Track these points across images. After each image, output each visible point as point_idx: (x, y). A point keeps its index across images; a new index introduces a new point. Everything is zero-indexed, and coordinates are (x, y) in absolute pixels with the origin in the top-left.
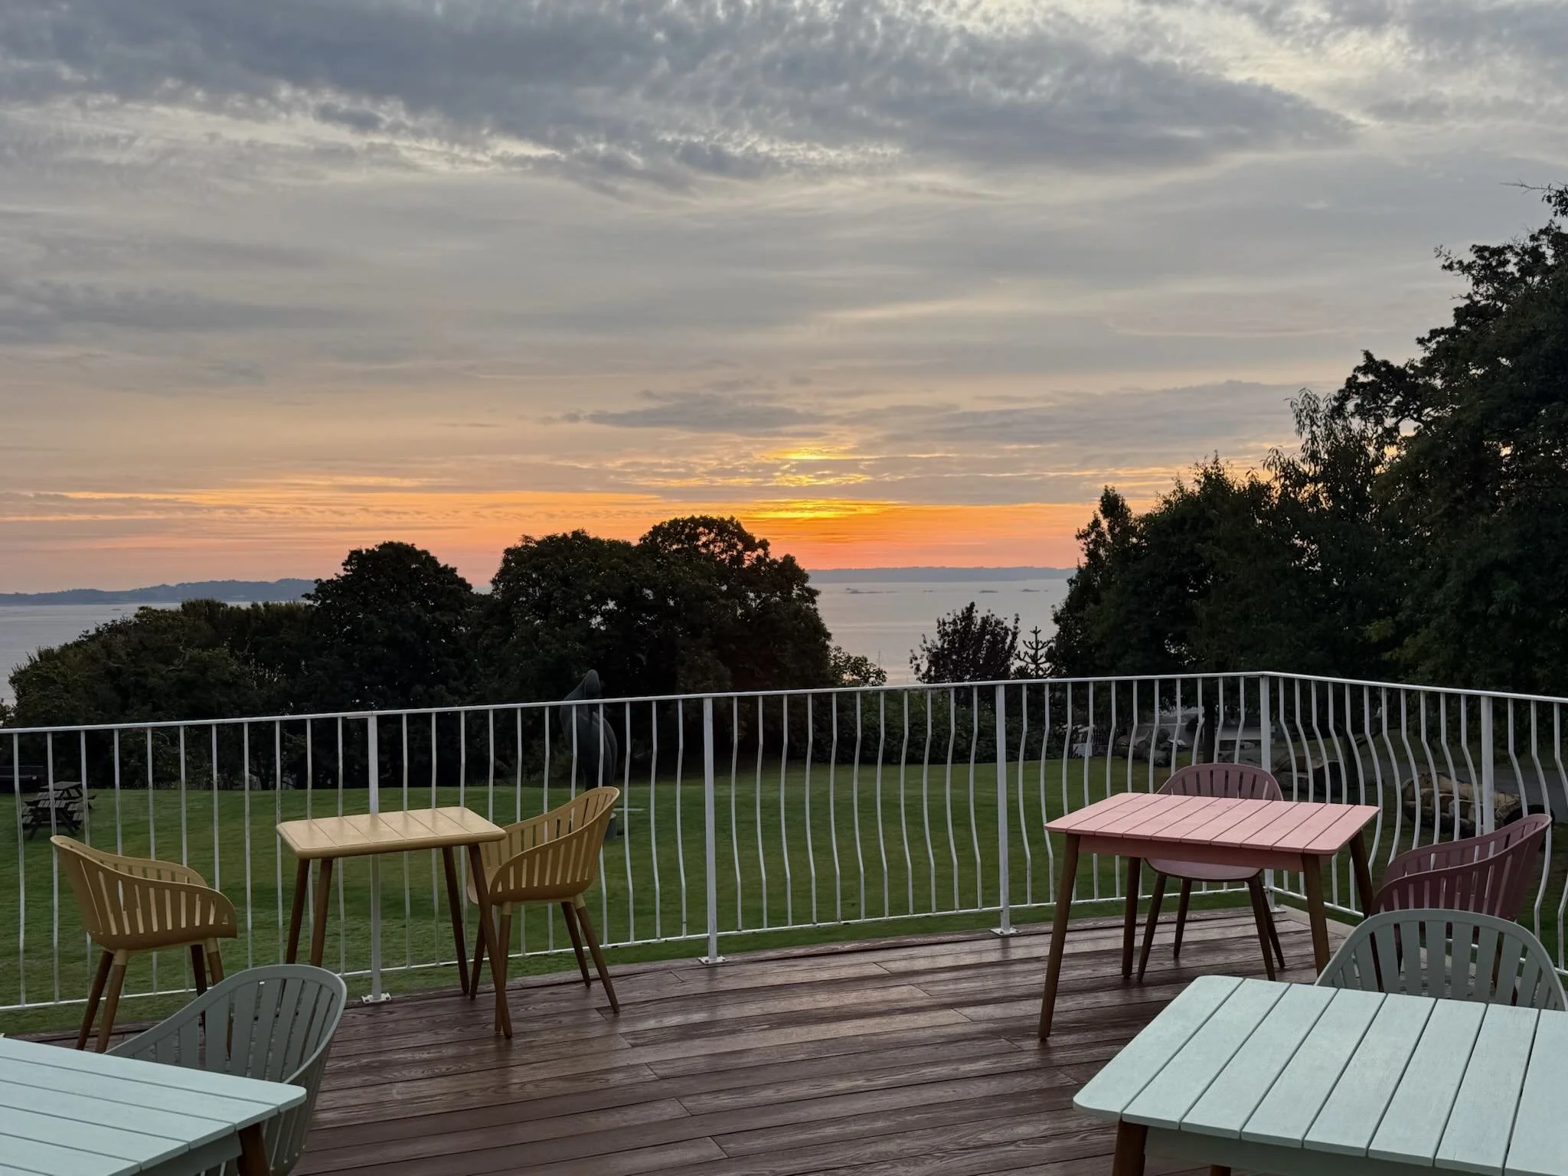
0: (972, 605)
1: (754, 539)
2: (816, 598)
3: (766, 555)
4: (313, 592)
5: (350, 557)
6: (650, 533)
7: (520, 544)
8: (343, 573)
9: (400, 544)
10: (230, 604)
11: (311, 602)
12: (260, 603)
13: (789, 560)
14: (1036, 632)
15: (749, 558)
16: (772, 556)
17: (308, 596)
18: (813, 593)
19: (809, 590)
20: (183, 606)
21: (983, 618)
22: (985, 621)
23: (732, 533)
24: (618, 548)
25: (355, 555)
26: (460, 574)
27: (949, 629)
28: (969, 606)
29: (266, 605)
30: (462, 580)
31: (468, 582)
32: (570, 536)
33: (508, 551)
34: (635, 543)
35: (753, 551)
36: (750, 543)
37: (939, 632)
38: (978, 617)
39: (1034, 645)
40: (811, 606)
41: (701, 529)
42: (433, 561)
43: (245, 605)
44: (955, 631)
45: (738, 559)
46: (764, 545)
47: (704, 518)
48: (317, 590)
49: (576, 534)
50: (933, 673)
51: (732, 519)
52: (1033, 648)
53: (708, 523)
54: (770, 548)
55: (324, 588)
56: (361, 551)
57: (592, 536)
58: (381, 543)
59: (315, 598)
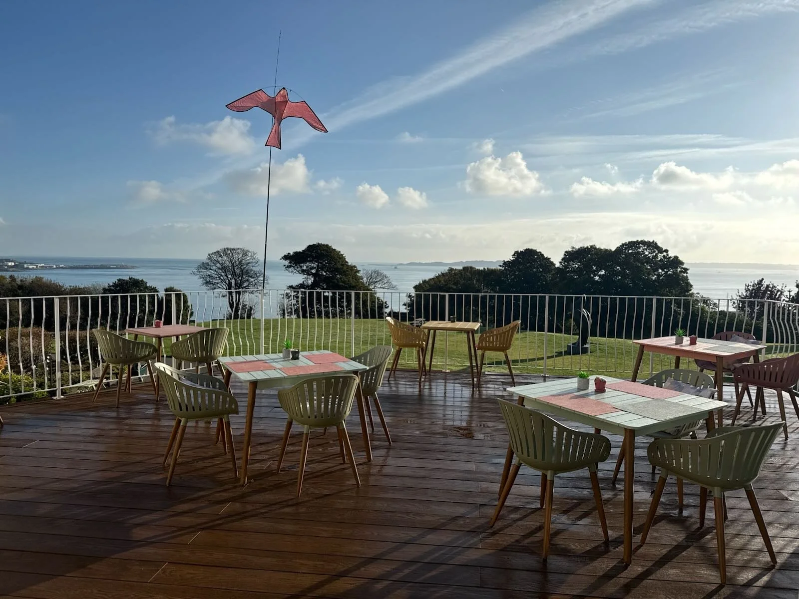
0: (763, 279)
1: (662, 249)
2: (688, 271)
3: (668, 255)
4: (502, 265)
5: (515, 253)
6: (621, 246)
7: (570, 250)
8: (512, 259)
9: (532, 249)
10: (477, 268)
11: (501, 268)
12: (486, 268)
13: (676, 257)
14: (790, 291)
15: (660, 256)
16: (670, 255)
17: (500, 266)
18: (686, 270)
19: (684, 269)
20: (463, 268)
21: (767, 285)
22: (768, 286)
23: (653, 246)
24: (607, 252)
25: (516, 252)
26: (551, 260)
27: (751, 288)
28: (761, 279)
29: (488, 268)
30: (552, 262)
31: (554, 263)
32: (590, 247)
33: (566, 252)
34: (613, 249)
35: (662, 253)
36: (661, 250)
37: (745, 289)
38: (765, 284)
39: (788, 297)
40: (685, 275)
41: (641, 245)
42: (542, 255)
43: (481, 268)
44: (753, 290)
45: (656, 256)
46: (666, 251)
47: (642, 241)
48: (503, 264)
49: (591, 246)
50: (740, 306)
51: (653, 241)
52: (787, 298)
53: (643, 243)
54: (669, 253)
55: (506, 264)
56: (518, 252)
57: (597, 247)
58: (525, 249)
59: (503, 267)
